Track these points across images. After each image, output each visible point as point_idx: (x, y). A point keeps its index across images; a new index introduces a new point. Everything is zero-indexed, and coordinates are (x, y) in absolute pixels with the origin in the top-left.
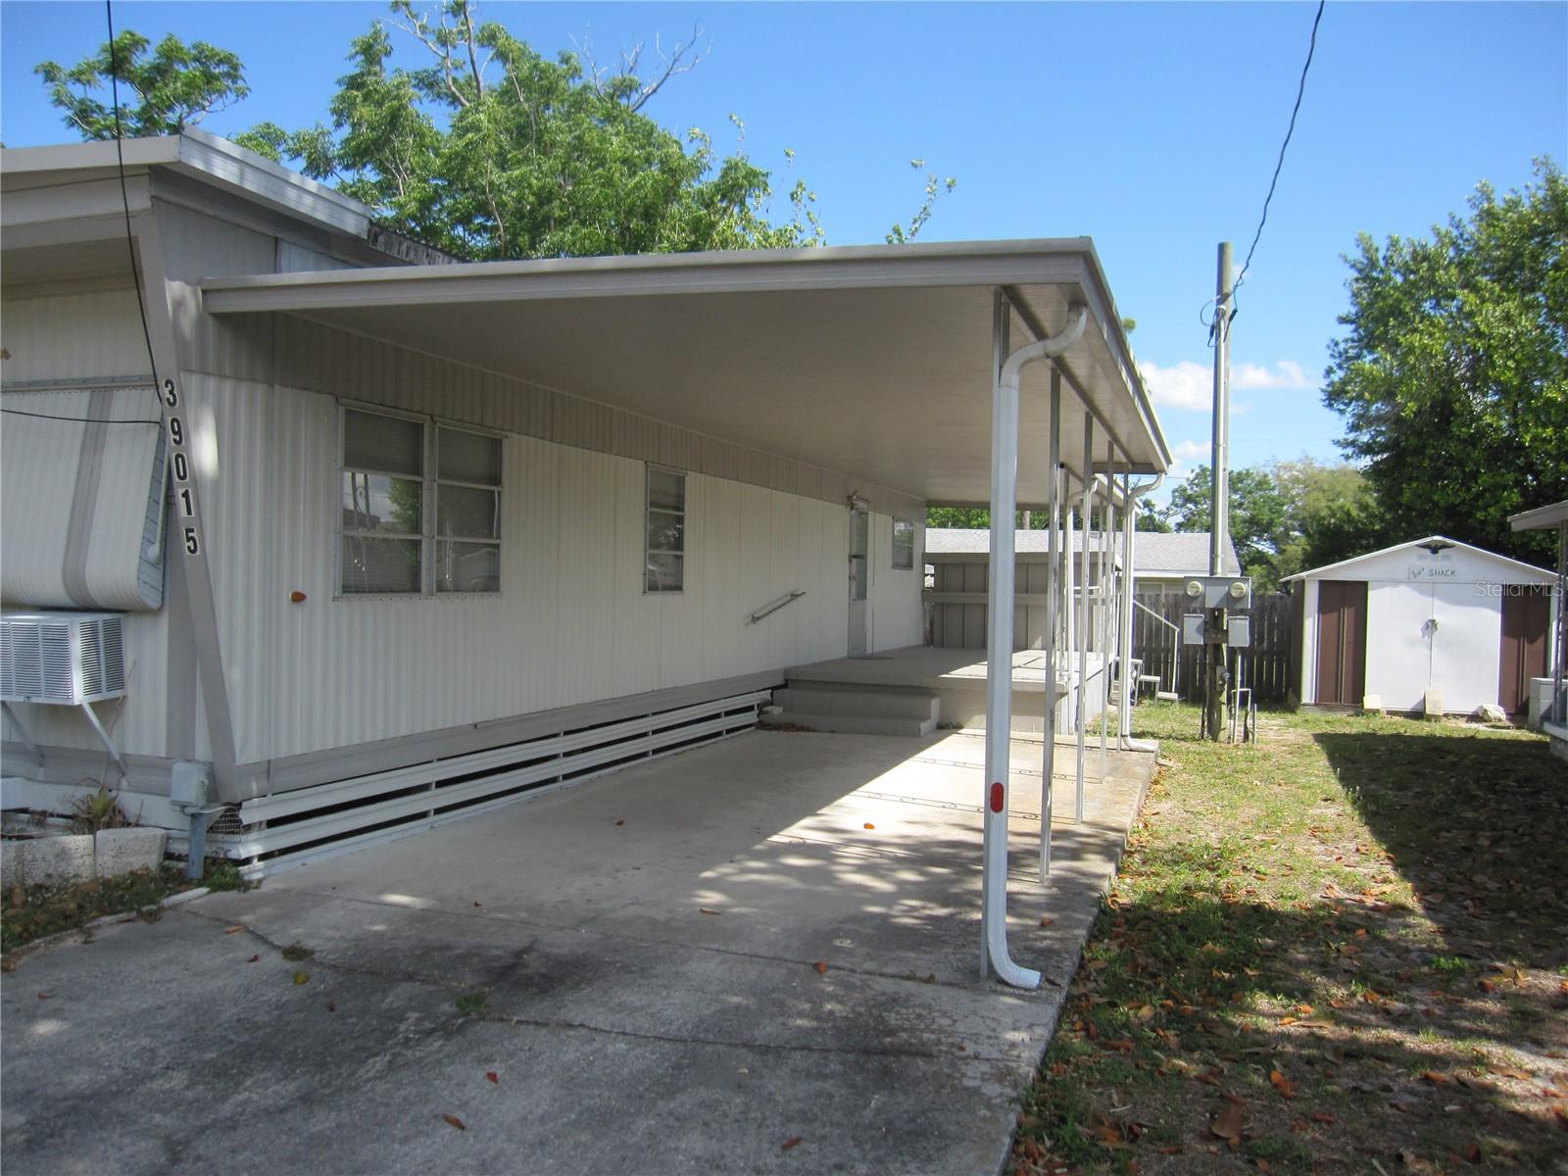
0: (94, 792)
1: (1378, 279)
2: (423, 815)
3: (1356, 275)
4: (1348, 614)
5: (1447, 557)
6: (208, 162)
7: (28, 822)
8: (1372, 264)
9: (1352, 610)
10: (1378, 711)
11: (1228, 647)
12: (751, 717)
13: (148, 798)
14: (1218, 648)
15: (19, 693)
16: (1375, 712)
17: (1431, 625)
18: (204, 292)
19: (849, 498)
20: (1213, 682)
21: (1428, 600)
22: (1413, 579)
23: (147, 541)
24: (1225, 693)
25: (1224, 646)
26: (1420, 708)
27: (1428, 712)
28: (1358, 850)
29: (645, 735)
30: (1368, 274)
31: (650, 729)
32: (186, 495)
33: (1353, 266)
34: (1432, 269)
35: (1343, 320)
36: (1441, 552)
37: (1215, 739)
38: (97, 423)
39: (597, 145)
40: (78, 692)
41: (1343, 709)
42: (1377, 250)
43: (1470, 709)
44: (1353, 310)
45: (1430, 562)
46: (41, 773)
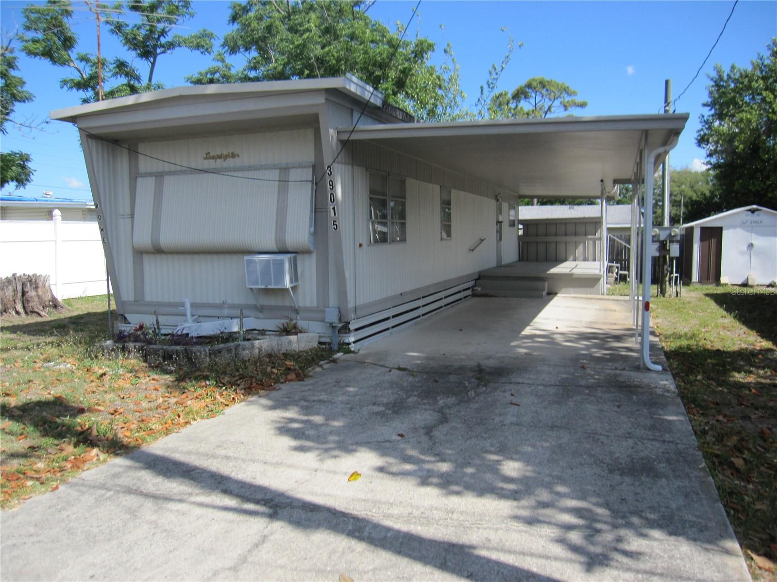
0: (288, 321)
1: (723, 86)
2: (388, 329)
3: (713, 83)
4: (713, 242)
5: (759, 215)
6: (350, 86)
7: (258, 334)
8: (721, 78)
9: (715, 240)
10: (727, 284)
11: (669, 257)
12: (469, 292)
13: (311, 322)
14: (665, 257)
15: (262, 285)
16: (726, 285)
17: (751, 246)
18: (337, 132)
19: (496, 196)
20: (663, 272)
21: (750, 234)
22: (743, 225)
23: (311, 226)
24: (668, 277)
25: (668, 256)
26: (746, 282)
27: (749, 283)
28: (744, 333)
29: (441, 299)
30: (718, 83)
31: (443, 297)
32: (334, 208)
33: (712, 79)
34: (750, 81)
35: (705, 105)
36: (756, 213)
37: (664, 296)
38: (284, 182)
39: (361, 35)
40: (288, 284)
41: (711, 283)
42: (724, 72)
43: (768, 283)
44: (709, 100)
45: (751, 217)
46: (261, 315)
